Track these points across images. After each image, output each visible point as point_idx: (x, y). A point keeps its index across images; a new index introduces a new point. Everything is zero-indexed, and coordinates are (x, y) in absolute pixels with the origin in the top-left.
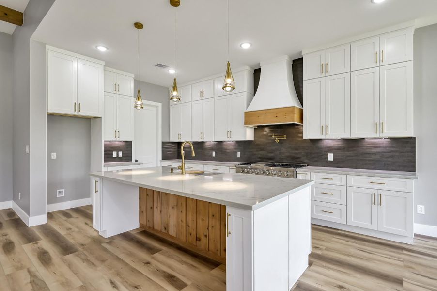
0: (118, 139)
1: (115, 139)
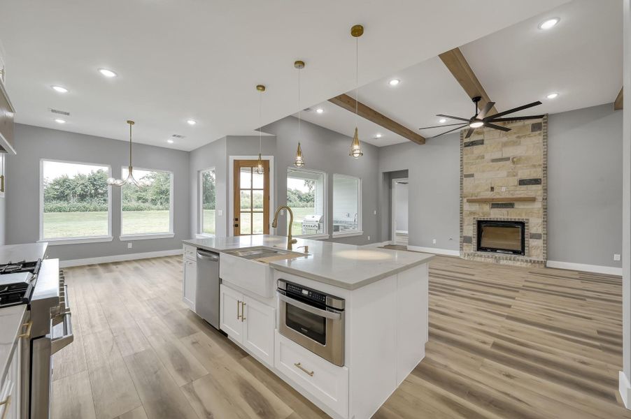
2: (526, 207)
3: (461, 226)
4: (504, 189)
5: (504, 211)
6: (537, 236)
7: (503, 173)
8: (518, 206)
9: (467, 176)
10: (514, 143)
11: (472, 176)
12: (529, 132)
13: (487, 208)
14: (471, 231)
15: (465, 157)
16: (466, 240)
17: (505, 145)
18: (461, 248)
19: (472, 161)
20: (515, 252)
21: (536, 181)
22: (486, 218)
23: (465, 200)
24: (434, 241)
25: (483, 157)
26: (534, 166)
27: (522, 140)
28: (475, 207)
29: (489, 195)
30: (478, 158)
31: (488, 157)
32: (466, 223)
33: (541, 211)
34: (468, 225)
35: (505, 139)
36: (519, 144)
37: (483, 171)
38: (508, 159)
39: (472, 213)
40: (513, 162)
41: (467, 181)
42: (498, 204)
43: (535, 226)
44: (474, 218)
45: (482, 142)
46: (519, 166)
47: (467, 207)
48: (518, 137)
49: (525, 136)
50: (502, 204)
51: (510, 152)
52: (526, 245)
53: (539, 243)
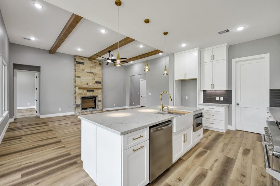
0: (214, 89)
1: (212, 89)
2: (97, 91)
3: (75, 100)
4: (91, 84)
5: (91, 93)
6: (100, 101)
7: (91, 78)
8: (95, 91)
9: (78, 77)
10: (94, 68)
11: (80, 77)
12: (98, 65)
13: (85, 91)
14: (79, 102)
15: (77, 68)
16: (78, 106)
17: (91, 67)
18: (75, 110)
19: (79, 71)
20: (93, 108)
21: (100, 83)
22: (85, 96)
23: (77, 88)
24: (60, 109)
25: (84, 70)
26: (99, 77)
27: (96, 67)
28: (81, 91)
29: (86, 86)
30: (82, 70)
31: (86, 70)
32: (77, 99)
33: (101, 92)
34: (78, 99)
35: (91, 65)
36: (96, 68)
37: (84, 76)
38: (92, 73)
39: (80, 94)
40: (94, 74)
41: (77, 79)
42: (89, 90)
43: (100, 98)
44: (81, 96)
45: (83, 64)
46: (95, 76)
47: (78, 91)
48: (95, 66)
49: (97, 66)
50: (90, 90)
51: (93, 70)
52: (97, 105)
53: (100, 103)
